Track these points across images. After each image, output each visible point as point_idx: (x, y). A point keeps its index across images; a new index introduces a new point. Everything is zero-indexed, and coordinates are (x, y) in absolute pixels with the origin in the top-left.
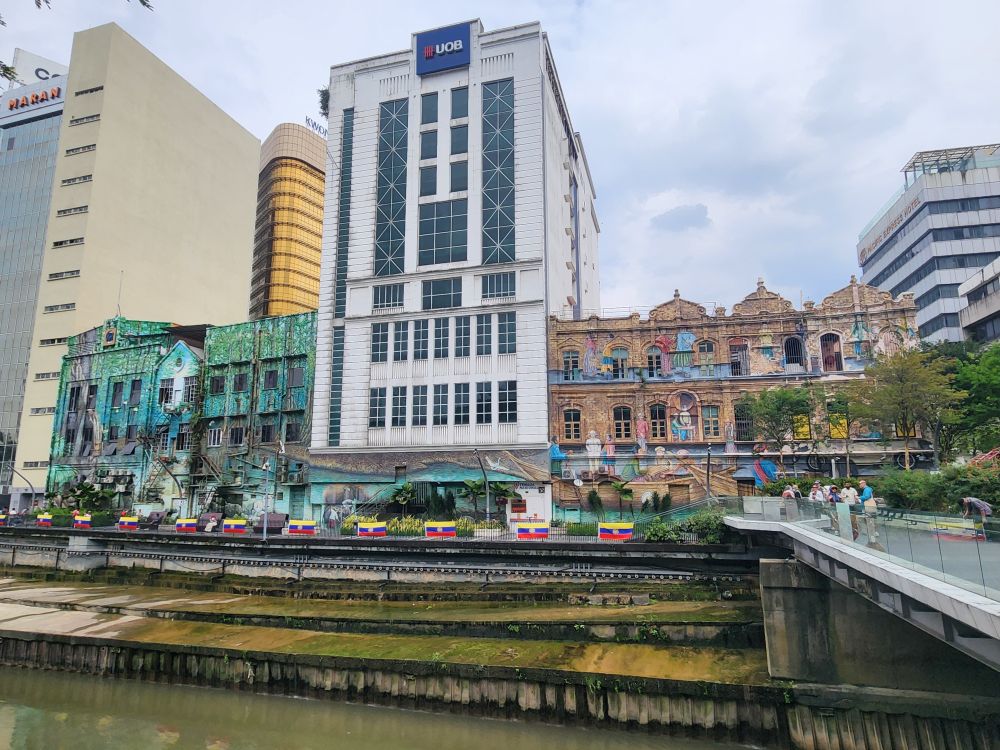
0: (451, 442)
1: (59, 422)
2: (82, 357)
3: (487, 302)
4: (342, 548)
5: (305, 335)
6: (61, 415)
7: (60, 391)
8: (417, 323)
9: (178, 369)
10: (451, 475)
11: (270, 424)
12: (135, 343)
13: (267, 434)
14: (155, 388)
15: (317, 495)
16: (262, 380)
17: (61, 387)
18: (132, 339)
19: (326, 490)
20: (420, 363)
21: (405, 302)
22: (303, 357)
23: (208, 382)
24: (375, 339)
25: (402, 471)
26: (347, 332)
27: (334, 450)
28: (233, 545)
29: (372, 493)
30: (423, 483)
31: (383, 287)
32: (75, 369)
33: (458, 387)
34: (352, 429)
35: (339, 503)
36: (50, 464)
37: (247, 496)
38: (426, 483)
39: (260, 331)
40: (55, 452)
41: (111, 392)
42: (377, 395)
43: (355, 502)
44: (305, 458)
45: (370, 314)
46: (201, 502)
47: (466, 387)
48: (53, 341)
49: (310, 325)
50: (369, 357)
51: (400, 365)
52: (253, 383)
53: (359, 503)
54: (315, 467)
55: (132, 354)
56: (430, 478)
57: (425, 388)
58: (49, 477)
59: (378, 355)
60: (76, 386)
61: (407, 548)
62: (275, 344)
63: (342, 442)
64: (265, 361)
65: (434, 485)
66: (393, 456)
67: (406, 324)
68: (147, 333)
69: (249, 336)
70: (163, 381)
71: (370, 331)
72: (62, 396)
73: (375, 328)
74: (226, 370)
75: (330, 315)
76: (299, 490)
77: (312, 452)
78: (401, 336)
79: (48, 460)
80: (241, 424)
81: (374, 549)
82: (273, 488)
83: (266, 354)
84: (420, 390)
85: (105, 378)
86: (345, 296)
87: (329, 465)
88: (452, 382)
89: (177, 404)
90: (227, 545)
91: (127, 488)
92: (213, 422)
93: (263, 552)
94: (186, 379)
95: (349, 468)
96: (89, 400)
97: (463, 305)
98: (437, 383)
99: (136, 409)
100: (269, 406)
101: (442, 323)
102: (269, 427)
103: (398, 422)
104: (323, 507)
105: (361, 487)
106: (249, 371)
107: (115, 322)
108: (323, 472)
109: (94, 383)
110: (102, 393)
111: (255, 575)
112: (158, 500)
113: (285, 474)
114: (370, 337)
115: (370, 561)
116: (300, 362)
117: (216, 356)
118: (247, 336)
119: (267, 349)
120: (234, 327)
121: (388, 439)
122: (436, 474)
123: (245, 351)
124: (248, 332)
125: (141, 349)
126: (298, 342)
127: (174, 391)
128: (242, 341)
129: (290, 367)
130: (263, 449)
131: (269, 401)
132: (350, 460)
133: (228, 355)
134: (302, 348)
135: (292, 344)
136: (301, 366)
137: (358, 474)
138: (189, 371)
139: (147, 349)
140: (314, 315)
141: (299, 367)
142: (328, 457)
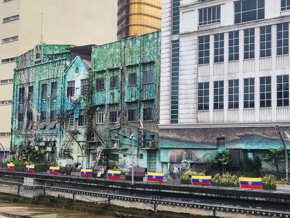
0: (257, 120)
1: (15, 109)
2: (24, 69)
3: (284, 13)
4: (182, 192)
5: (153, 47)
6: (15, 105)
7: (14, 91)
8: (231, 34)
9: (77, 74)
10: (257, 144)
11: (133, 108)
12: (52, 59)
13: (132, 116)
14: (64, 87)
15: (165, 156)
16: (127, 79)
17: (14, 88)
18: (50, 57)
19: (170, 153)
20: (233, 64)
21: (222, 19)
22: (152, 63)
23: (94, 82)
24: (201, 47)
25: (222, 141)
26: (181, 44)
27: (174, 126)
28: (114, 186)
29: (200, 156)
30: (237, 149)
31: (205, 9)
32: (21, 77)
33: (262, 79)
34: (186, 111)
35: (179, 162)
36: (12, 134)
37: (121, 155)
38: (239, 149)
39: (125, 47)
40: (14, 127)
41: (41, 90)
42: (202, 88)
43: (189, 161)
44: (156, 131)
45: (196, 29)
46: (94, 159)
47: (269, 79)
48: (8, 60)
49: (156, 40)
50: (197, 61)
51: (219, 66)
52: (121, 82)
53: (192, 162)
54: (163, 138)
55: (51, 66)
56: (242, 146)
57: (237, 81)
58: (11, 142)
59: (203, 59)
60: (22, 87)
61: (226, 195)
62: (134, 54)
63: (179, 121)
64: (129, 67)
65: (246, 151)
66: (215, 131)
67: (222, 35)
68: (58, 52)
69: (118, 50)
70: (69, 82)
71: (196, 42)
72: (15, 93)
73: (201, 39)
74: (105, 74)
75: (169, 33)
76: (153, 153)
77: (160, 127)
78: (219, 45)
79: (10, 131)
80: (115, 109)
81: (204, 194)
82: (136, 151)
83: (128, 62)
84: (234, 83)
85: (37, 82)
86: (178, 18)
87: (172, 136)
88: (257, 76)
89: (78, 97)
90: (111, 186)
91: (52, 149)
92: (99, 108)
93: (132, 192)
94: (82, 80)
95: (185, 138)
96: (29, 95)
97: (266, 17)
98: (246, 77)
99: (55, 101)
100: (132, 97)
101: (249, 33)
102: (133, 110)
103: (218, 106)
104: (169, 164)
105: (193, 151)
106: (118, 74)
107: (40, 46)
108: (168, 141)
109: (31, 85)
110: (36, 91)
111: (128, 207)
112: (70, 157)
113: (143, 142)
114: (197, 47)
115: (201, 202)
116: (150, 66)
117: (99, 65)
118: (117, 51)
119: (129, 59)
120: (108, 46)
121: (211, 118)
122: (247, 143)
123: (116, 61)
124: (117, 48)
125: (55, 63)
126: (148, 53)
127: (75, 89)
128: (113, 54)
129: (144, 70)
130: (129, 125)
131: (132, 94)
132: (185, 132)
133: (105, 64)
134: (151, 57)
135: (145, 55)
136: (151, 69)
137: (191, 143)
138: (83, 75)
139: (59, 63)
140: (159, 34)
141: (150, 70)
142: (170, 131)
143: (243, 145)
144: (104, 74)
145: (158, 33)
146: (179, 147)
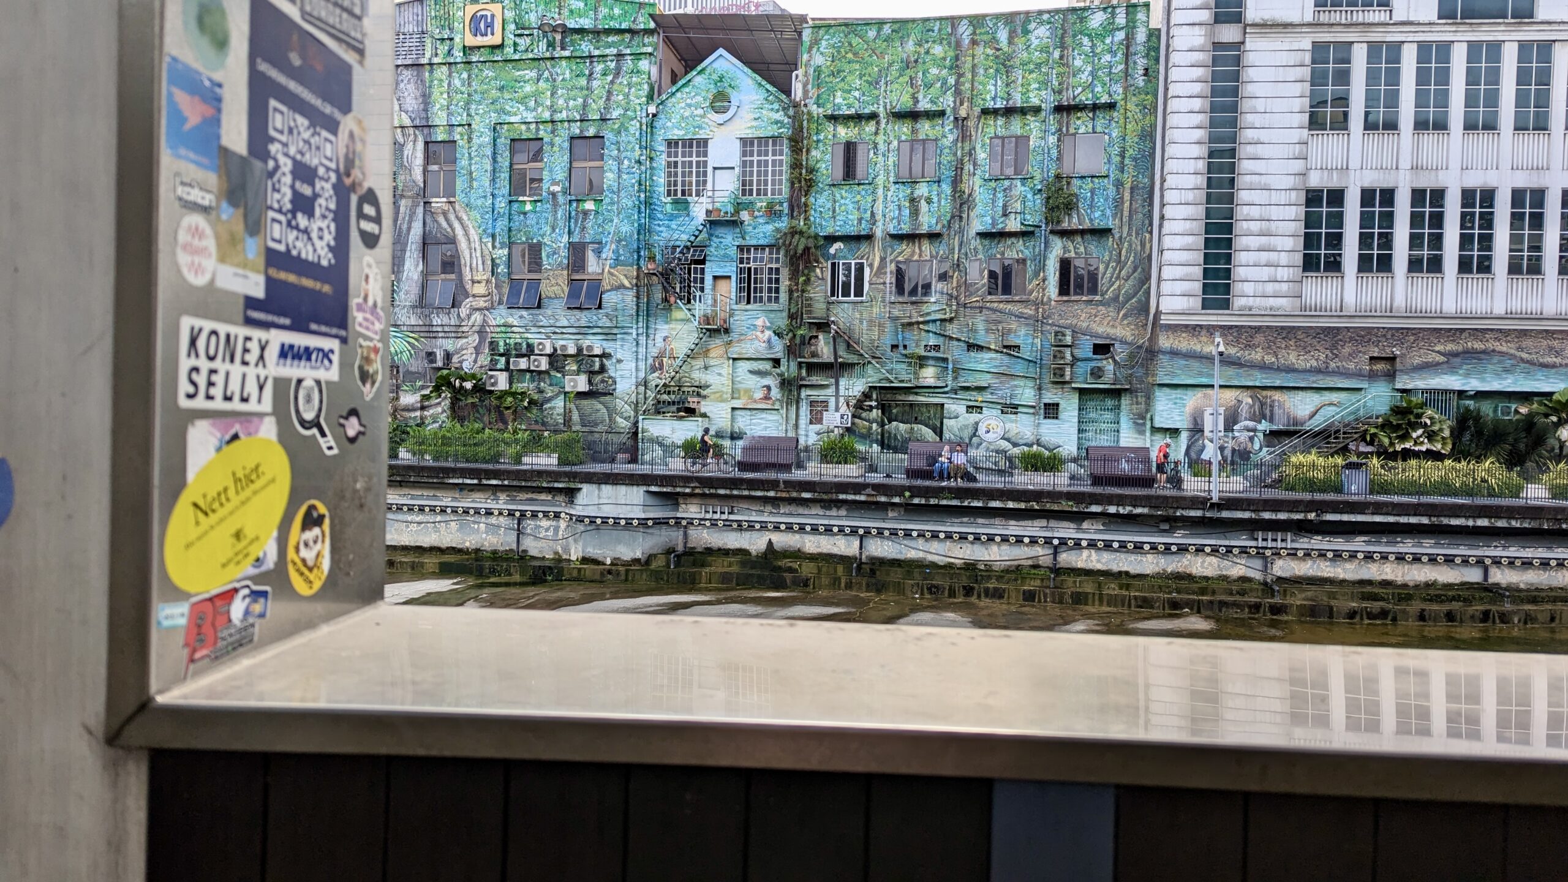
0: (1499, 309)
5: (1108, 57)
8: (1424, 48)
9: (717, 118)
10: (1498, 375)
11: (1011, 255)
12: (572, 46)
13: (1004, 280)
14: (651, 159)
15: (1173, 410)
16: (982, 155)
18: (559, 35)
19: (1191, 401)
20: (1430, 139)
22: (1103, 108)
24: (1318, 78)
25: (1386, 366)
26: (1250, 58)
27: (1218, 318)
29: (1306, 408)
33: (1518, 195)
34: (1264, 273)
37: (955, 407)
38: (1445, 391)
39: (972, 42)
41: (505, 160)
42: (1322, 204)
44: (1120, 331)
45: (1309, 18)
46: (816, 419)
47: (1538, 195)
49: (1121, 35)
50: (1304, 119)
51: (1381, 141)
52: (957, 161)
53: (1272, 428)
54: (1174, 353)
55: (564, 70)
56: (1452, 382)
57: (1438, 195)
59: (1326, 115)
62: (1018, 72)
63: (1238, 303)
64: (991, 112)
66: (1364, 336)
67: (1396, 48)
69: (939, 50)
70: (671, 144)
71: (1306, 58)
73: (1319, 48)
74: (870, 129)
75: (1205, 16)
76: (1107, 398)
77: (1161, 320)
78: (1382, 77)
80: (925, 254)
83: (992, 93)
85: (481, 127)
87: (1209, 349)
88: (1505, 182)
89: (723, 200)
91: (590, 383)
92: (840, 245)
94: (746, 142)
95: (1257, 355)
99: (589, 205)
100: (1006, 215)
101: (1485, 54)
102: (1009, 261)
103: (1374, 264)
104: (1187, 434)
105: (1277, 396)
106: (939, 132)
108: (1195, 364)
109: (441, 137)
112: (690, 410)
113: (1071, 364)
114: (1305, 73)
116: (1093, 119)
117: (839, 94)
118: (932, 51)
119: (995, 85)
120: (887, 29)
121: (1350, 298)
122: (1467, 375)
123: (929, 86)
124: (934, 42)
125: (591, 62)
126: (1086, 73)
127: (710, 170)
128: (916, 61)
129: (1064, 129)
130: (994, 310)
131: (1005, 206)
132: (1259, 338)
133: (875, 92)
134: (1099, 89)
135: (1068, 78)
136: (1099, 129)
137: (1279, 369)
138: (755, 123)
139: (613, 65)
140: (1135, 13)
141: (1090, 130)
142: (1204, 332)
143: (1454, 378)
144: (867, 129)
145: (1131, 9)
146: (1237, 383)
